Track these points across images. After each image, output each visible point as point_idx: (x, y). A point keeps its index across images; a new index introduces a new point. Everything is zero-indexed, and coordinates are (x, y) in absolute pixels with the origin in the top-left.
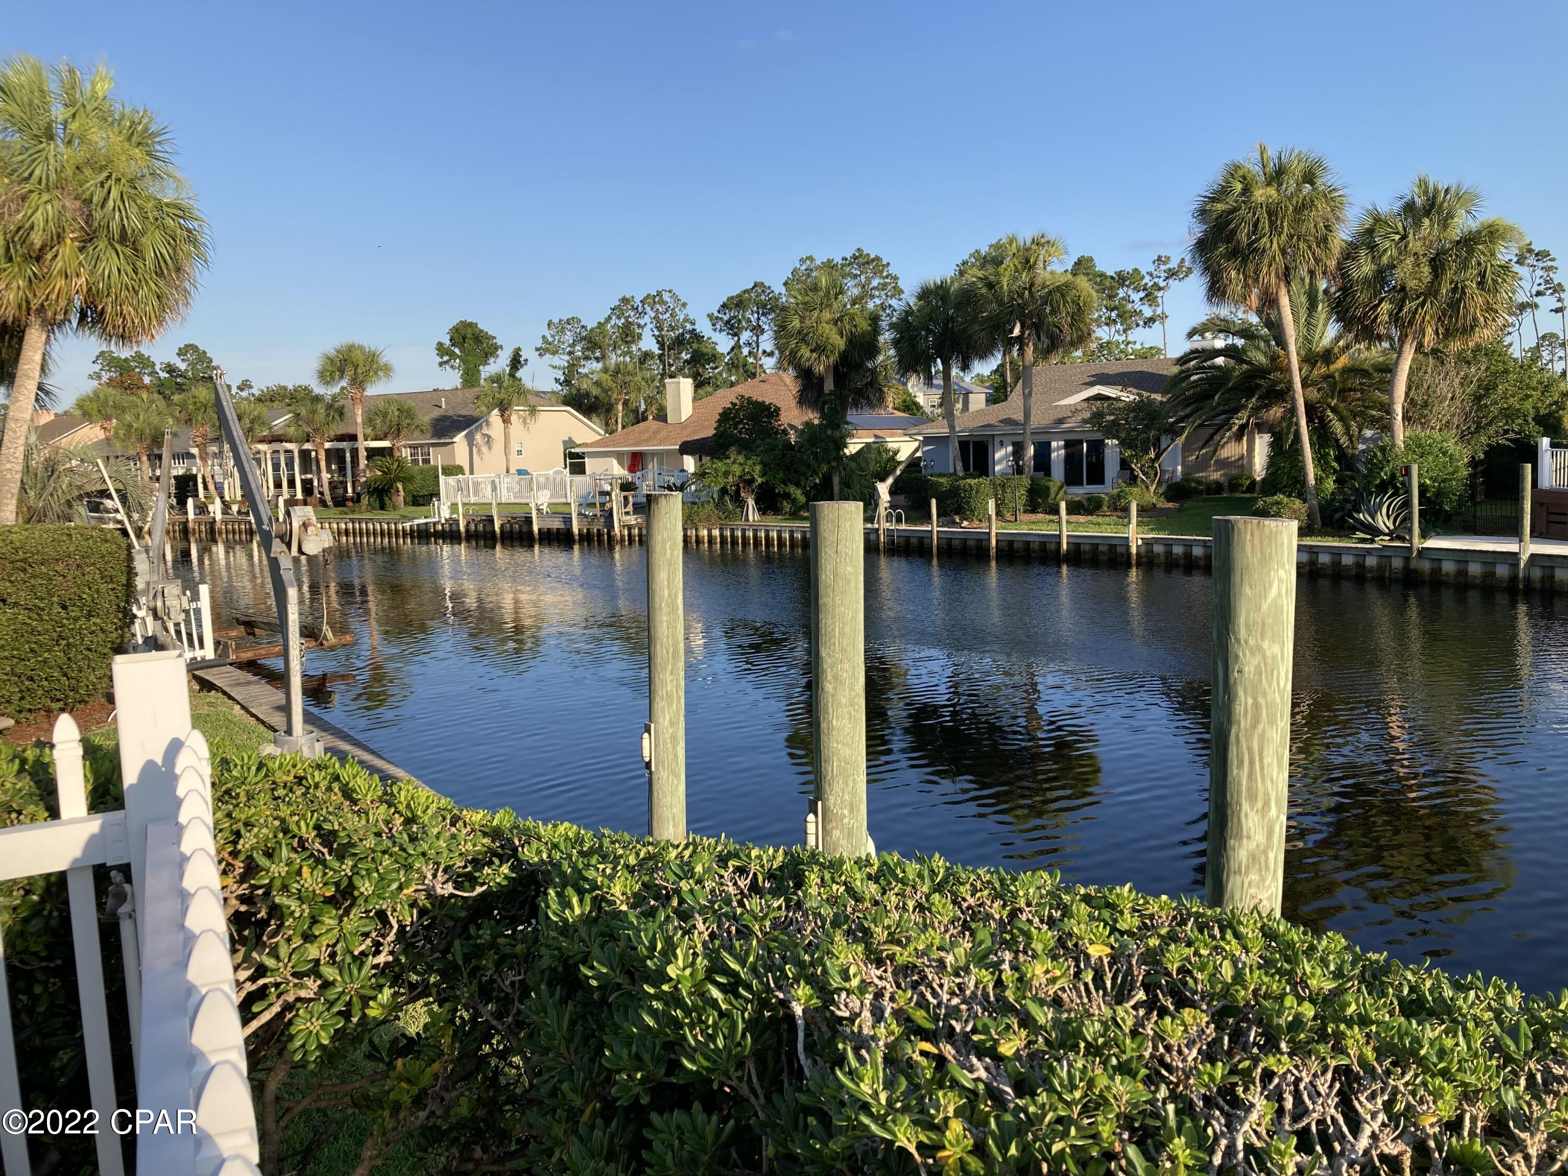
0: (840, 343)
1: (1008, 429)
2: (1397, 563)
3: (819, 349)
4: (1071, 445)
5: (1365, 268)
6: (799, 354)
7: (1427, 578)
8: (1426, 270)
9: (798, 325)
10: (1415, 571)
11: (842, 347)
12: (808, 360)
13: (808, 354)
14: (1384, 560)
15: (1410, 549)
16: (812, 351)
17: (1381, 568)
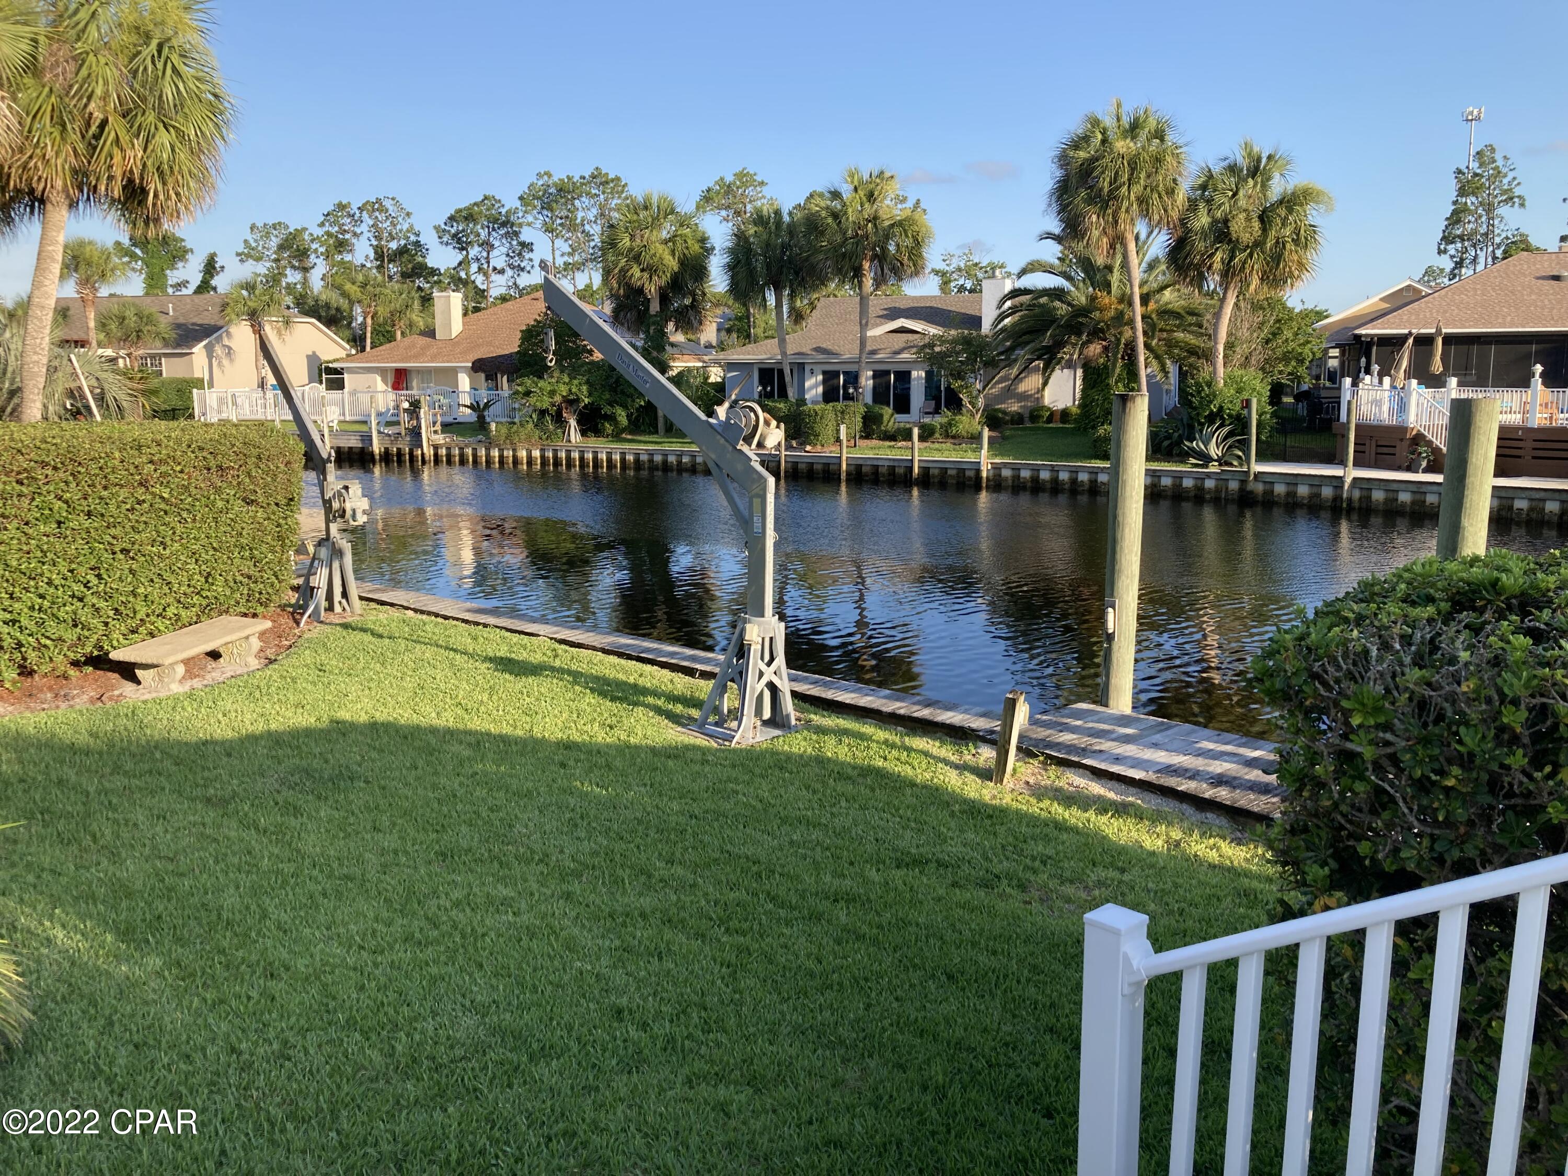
0: (672, 264)
1: (821, 357)
2: (1234, 485)
3: (651, 270)
4: (879, 375)
5: (1203, 220)
6: (630, 273)
7: (1260, 498)
8: (1256, 225)
9: (628, 244)
10: (1251, 492)
11: (676, 269)
12: (640, 278)
13: (638, 274)
14: (1220, 482)
15: (1247, 473)
16: (642, 270)
17: (1217, 490)
